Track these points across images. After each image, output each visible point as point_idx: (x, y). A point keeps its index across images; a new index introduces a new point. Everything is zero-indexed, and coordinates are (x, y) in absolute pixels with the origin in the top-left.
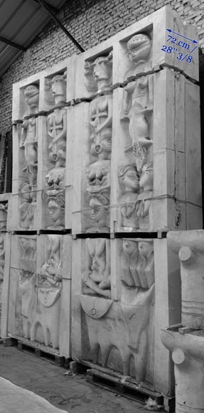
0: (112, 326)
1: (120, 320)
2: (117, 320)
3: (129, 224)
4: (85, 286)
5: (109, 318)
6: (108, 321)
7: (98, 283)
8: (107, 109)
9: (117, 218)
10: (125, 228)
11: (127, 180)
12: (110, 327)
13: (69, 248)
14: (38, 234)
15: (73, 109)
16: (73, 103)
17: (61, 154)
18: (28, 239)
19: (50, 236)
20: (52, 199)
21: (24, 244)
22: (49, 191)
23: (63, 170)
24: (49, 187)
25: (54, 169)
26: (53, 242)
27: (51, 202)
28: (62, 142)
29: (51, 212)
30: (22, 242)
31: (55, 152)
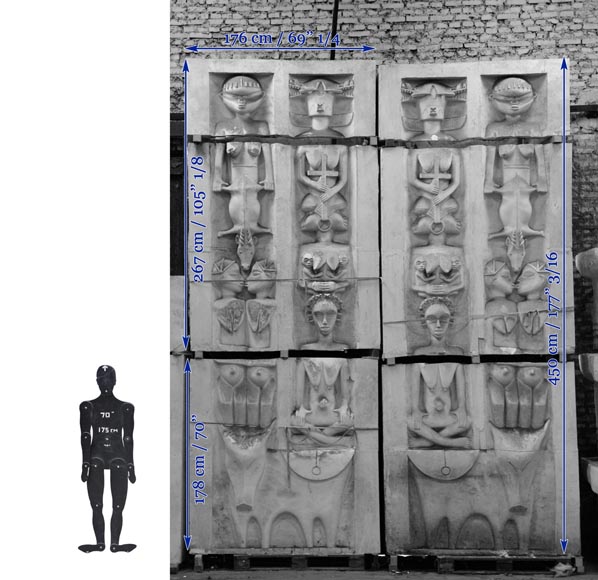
0: (478, 487)
1: (492, 475)
2: (486, 477)
3: (508, 344)
4: (415, 435)
5: (470, 476)
6: (471, 481)
7: (438, 430)
8: (450, 170)
9: (485, 335)
10: (504, 349)
11: (500, 281)
12: (475, 489)
13: (371, 380)
14: (284, 358)
15: (374, 152)
16: (376, 143)
17: (338, 222)
18: (246, 367)
19: (317, 361)
20: (327, 298)
21: (236, 376)
22: (315, 283)
23: (345, 249)
24: (313, 276)
25: (317, 244)
26: (329, 370)
27: (325, 302)
28: (340, 202)
29: (325, 320)
30: (233, 373)
31: (325, 217)
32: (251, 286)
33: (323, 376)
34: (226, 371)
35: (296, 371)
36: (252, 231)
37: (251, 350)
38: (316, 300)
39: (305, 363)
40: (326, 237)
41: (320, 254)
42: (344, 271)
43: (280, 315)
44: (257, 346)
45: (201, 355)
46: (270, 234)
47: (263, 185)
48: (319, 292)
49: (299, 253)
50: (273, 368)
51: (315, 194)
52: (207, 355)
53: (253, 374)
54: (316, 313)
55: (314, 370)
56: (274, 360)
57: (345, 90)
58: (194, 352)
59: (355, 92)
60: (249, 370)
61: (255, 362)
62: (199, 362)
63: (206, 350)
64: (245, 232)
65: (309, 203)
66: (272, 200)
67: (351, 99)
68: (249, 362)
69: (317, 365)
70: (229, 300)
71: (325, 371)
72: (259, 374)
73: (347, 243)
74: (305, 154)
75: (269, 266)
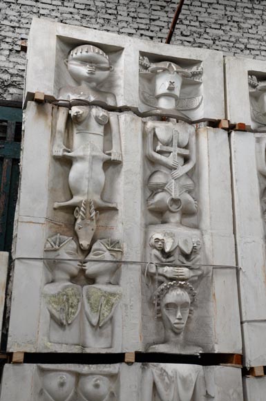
13: (235, 396)
14: (129, 364)
15: (225, 134)
16: (227, 126)
17: (188, 203)
18: (78, 376)
19: (170, 367)
20: (181, 287)
21: (66, 388)
22: (166, 268)
23: (196, 232)
24: (164, 260)
25: (166, 226)
26: (184, 380)
27: (179, 291)
28: (189, 182)
29: (179, 314)
30: (62, 384)
31: (175, 195)
32: (91, 268)
33: (177, 389)
34: (53, 381)
35: (141, 381)
36: (95, 203)
37: (88, 351)
38: (167, 289)
39: (154, 370)
40: (175, 218)
41: (172, 235)
42: (198, 256)
43: (126, 306)
44: (96, 346)
45: (20, 357)
46: (115, 209)
47: (110, 154)
48: (171, 279)
49: (146, 233)
50: (113, 377)
51: (164, 170)
52: (30, 358)
53: (89, 385)
54: (168, 306)
55: (167, 380)
56: (117, 365)
57: (194, 75)
58: (11, 354)
59: (204, 77)
60: (82, 380)
61: (93, 368)
62: (17, 367)
63: (28, 351)
64: (88, 204)
65: (158, 179)
66: (119, 172)
67: (200, 83)
68: (85, 369)
69: (170, 373)
70: (63, 284)
71: (179, 381)
72: (97, 386)
73: (197, 227)
74: (154, 129)
75: (114, 245)
